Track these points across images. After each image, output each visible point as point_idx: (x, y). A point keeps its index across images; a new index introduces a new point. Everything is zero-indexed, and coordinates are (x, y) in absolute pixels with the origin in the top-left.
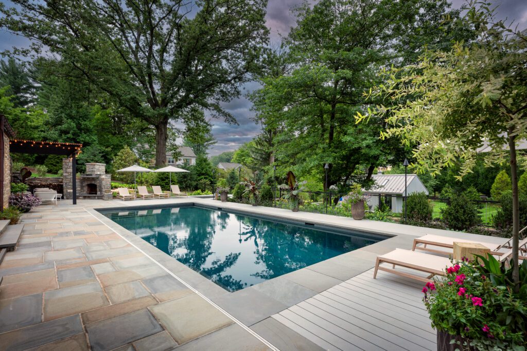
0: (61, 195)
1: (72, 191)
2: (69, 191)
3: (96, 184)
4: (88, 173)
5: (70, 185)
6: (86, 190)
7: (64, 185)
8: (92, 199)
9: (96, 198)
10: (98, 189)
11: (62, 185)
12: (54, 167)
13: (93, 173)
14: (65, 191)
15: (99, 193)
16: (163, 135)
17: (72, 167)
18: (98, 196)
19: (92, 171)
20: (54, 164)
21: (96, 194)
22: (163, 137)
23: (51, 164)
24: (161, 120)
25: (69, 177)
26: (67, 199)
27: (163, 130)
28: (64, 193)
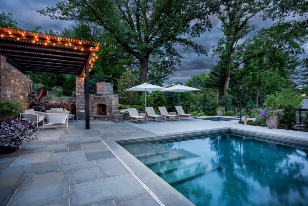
0: (74, 115)
1: (84, 111)
2: (81, 111)
3: (105, 104)
4: (98, 93)
5: (82, 105)
6: (96, 111)
7: (77, 106)
8: (102, 120)
9: (106, 119)
10: (107, 110)
11: (75, 105)
12: (70, 90)
13: (103, 93)
14: (77, 111)
15: (108, 114)
16: (146, 67)
17: (84, 87)
18: (108, 117)
19: (102, 91)
20: (70, 87)
21: (105, 114)
22: (146, 69)
23: (68, 88)
24: (145, 55)
25: (81, 97)
26: (80, 120)
27: (146, 63)
28: (77, 114)
